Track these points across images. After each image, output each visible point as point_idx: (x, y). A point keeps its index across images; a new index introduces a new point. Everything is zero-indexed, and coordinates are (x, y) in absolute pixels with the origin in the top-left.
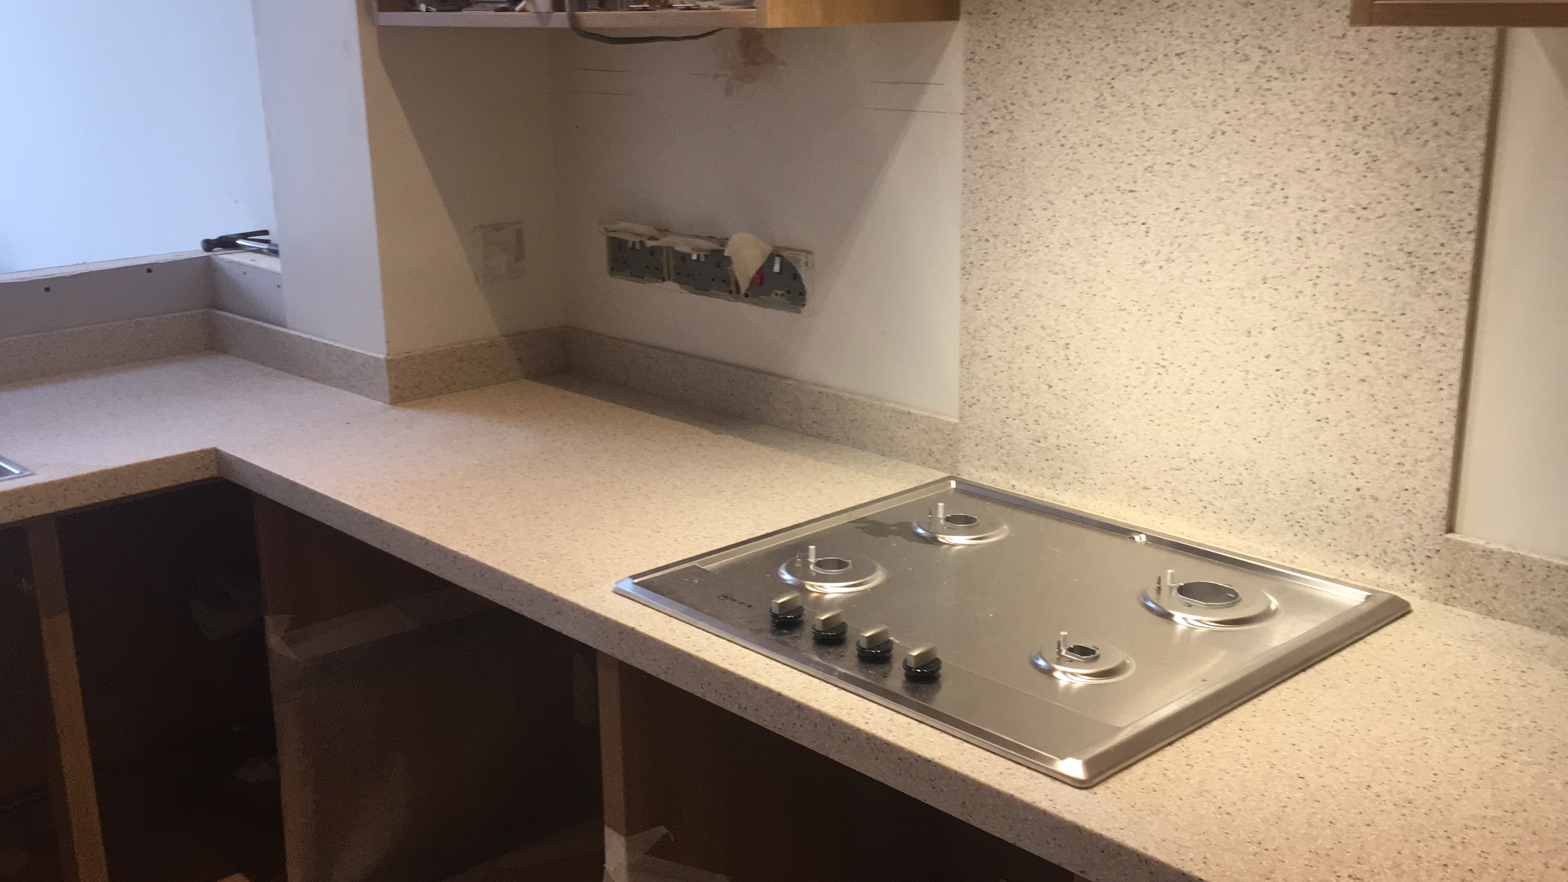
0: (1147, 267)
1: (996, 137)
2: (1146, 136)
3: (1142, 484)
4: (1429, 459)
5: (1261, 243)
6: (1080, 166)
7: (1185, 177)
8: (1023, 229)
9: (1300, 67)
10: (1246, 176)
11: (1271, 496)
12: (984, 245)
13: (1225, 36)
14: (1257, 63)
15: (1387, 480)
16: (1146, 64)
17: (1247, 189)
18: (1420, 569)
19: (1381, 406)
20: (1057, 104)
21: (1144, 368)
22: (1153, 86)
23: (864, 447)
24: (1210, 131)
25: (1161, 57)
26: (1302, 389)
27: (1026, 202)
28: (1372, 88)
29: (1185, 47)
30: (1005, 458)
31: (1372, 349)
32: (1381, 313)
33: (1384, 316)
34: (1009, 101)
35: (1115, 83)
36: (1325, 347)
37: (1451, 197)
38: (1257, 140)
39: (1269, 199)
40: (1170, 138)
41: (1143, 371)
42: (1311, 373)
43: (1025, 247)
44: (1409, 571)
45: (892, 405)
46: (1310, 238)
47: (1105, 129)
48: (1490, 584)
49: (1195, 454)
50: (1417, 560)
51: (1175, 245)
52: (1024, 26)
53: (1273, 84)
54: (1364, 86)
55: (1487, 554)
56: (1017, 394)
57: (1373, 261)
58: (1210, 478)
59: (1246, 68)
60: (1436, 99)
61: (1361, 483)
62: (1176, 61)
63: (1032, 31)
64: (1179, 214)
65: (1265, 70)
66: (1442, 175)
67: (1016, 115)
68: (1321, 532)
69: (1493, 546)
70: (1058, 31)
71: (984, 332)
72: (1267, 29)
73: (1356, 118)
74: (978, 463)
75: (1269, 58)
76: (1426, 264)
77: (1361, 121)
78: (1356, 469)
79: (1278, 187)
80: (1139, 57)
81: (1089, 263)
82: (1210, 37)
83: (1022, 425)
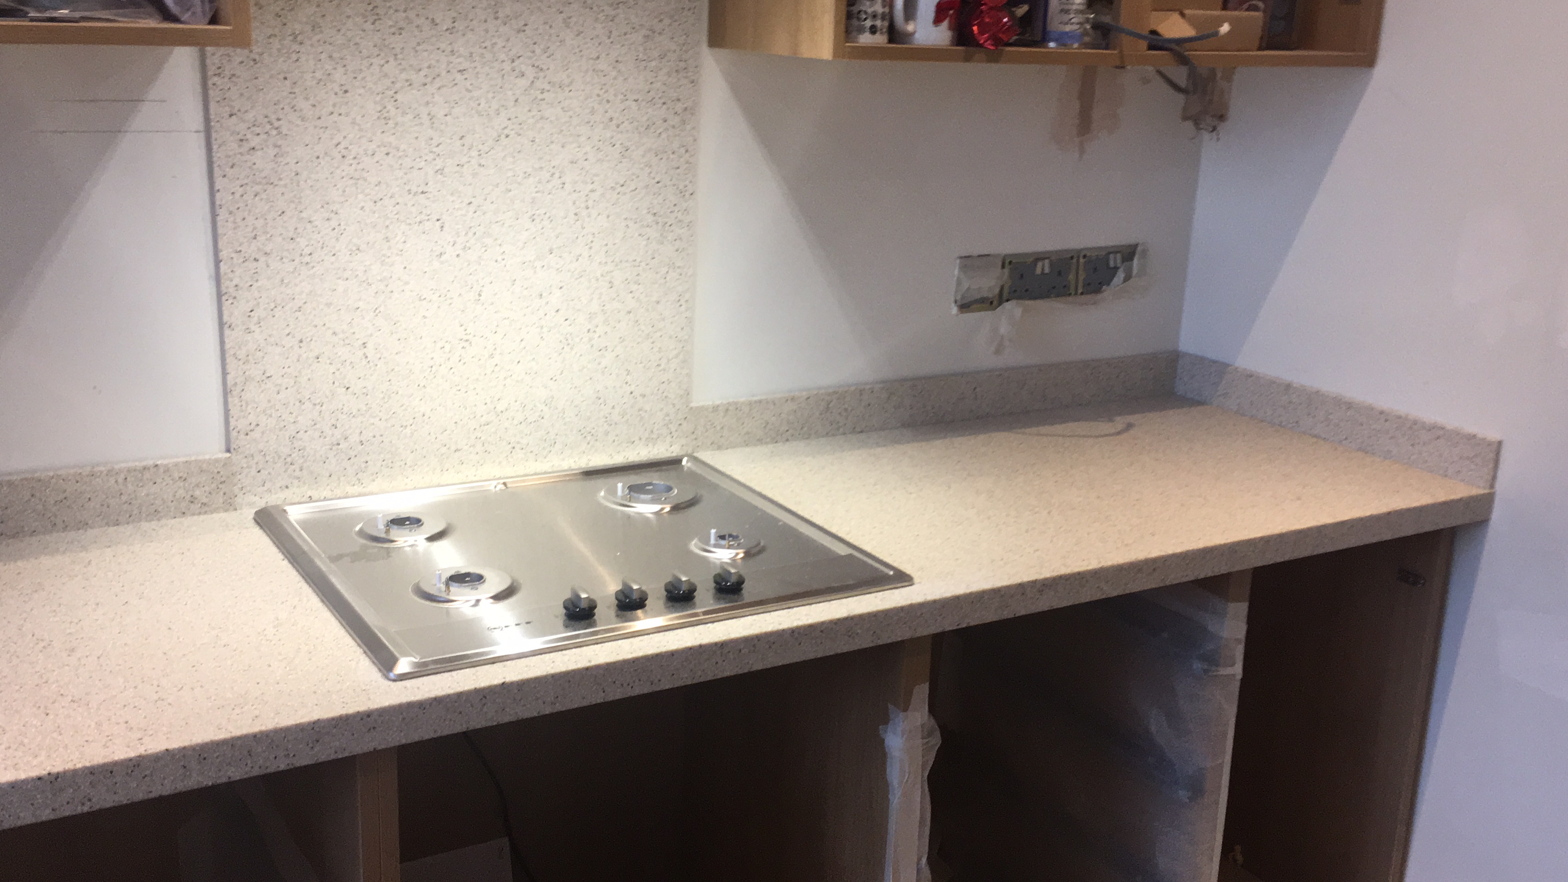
0: (444, 258)
1: (259, 153)
2: (435, 142)
4: (677, 356)
5: (546, 222)
6: (365, 175)
7: (475, 175)
8: (303, 242)
9: (567, 81)
10: (529, 170)
11: (567, 420)
12: (252, 265)
13: (503, 57)
14: (531, 79)
15: (650, 379)
16: (429, 79)
17: (531, 180)
18: (675, 435)
19: (643, 328)
20: (335, 117)
22: (437, 98)
24: (495, 135)
25: (444, 73)
26: (586, 330)
27: (304, 215)
28: (620, 97)
29: (466, 65)
31: (634, 287)
32: (638, 260)
33: (641, 262)
34: (273, 117)
35: (398, 96)
36: (601, 294)
37: (678, 171)
38: (537, 140)
39: (550, 186)
40: (459, 143)
41: (448, 347)
42: (591, 316)
43: (307, 259)
44: (669, 439)
46: (584, 213)
47: (392, 139)
48: (718, 428)
50: (673, 430)
51: (470, 234)
52: (287, 41)
53: (545, 95)
54: (615, 95)
55: (715, 409)
56: (308, 405)
57: (631, 224)
59: (523, 83)
60: (664, 103)
61: (633, 388)
62: (459, 77)
63: (296, 47)
64: (472, 208)
65: (539, 84)
66: (672, 156)
67: (285, 131)
68: (607, 433)
69: (718, 402)
70: (331, 48)
72: (538, 51)
73: (611, 119)
75: (541, 74)
76: (666, 220)
77: (614, 122)
78: (629, 378)
79: (557, 175)
80: (422, 73)
81: (383, 263)
82: (488, 56)
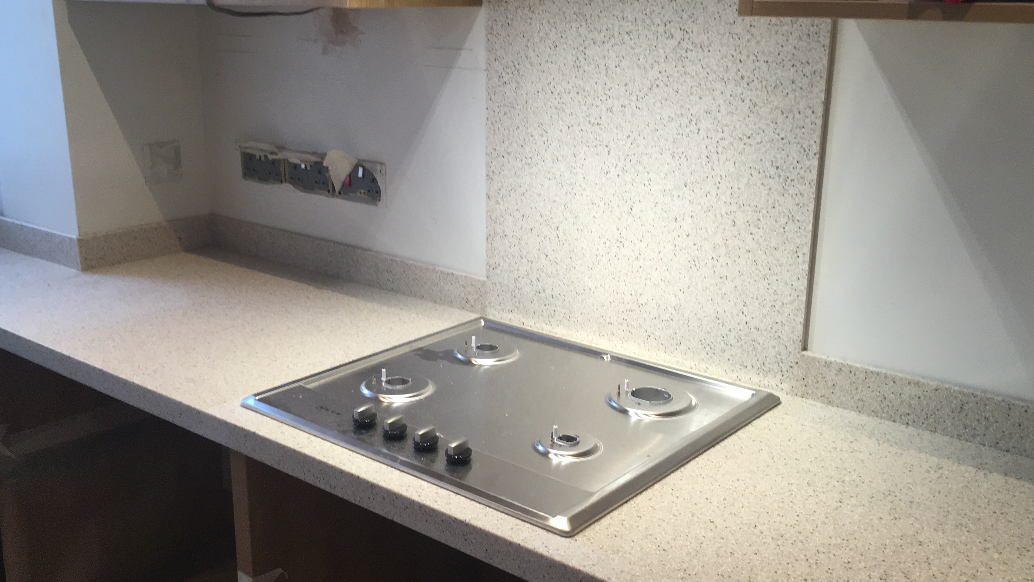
0: (609, 175)
1: (508, 86)
2: (607, 87)
3: (608, 321)
4: (791, 303)
5: (683, 160)
6: (564, 107)
7: (633, 115)
8: (527, 149)
9: (706, 43)
10: (673, 116)
11: (691, 328)
12: (501, 159)
13: (658, 21)
14: (678, 40)
15: (765, 317)
16: (606, 40)
17: (673, 123)
18: (786, 375)
19: (760, 268)
20: (549, 64)
21: (608, 243)
22: (612, 54)
23: (422, 297)
24: (649, 84)
25: (616, 35)
26: (710, 257)
27: (529, 131)
28: (752, 57)
29: (632, 28)
30: (517, 305)
31: (754, 230)
32: (759, 207)
33: (762, 208)
34: (516, 63)
35: (587, 51)
36: (725, 229)
37: (803, 130)
38: (680, 91)
39: (688, 130)
40: (623, 89)
41: (607, 245)
42: (716, 247)
43: (529, 161)
44: (779, 376)
45: (441, 269)
46: (714, 157)
47: (581, 82)
48: (830, 384)
49: (641, 301)
50: (784, 370)
51: (628, 161)
52: (526, 11)
53: (689, 54)
54: (748, 57)
55: (828, 364)
56: (525, 261)
57: (755, 173)
58: (652, 316)
59: (673, 43)
60: (793, 66)
61: (748, 319)
62: (626, 37)
63: (530, 15)
64: (630, 141)
65: (684, 45)
66: (797, 116)
67: (521, 72)
68: (723, 351)
69: (832, 359)
70: (548, 14)
71: (502, 219)
72: (685, 16)
73: (742, 78)
74: (498, 307)
75: (687, 36)
76: (788, 174)
77: (746, 79)
78: (745, 310)
79: (694, 123)
80: (602, 35)
81: (571, 172)
82: (648, 21)
83: (529, 282)
